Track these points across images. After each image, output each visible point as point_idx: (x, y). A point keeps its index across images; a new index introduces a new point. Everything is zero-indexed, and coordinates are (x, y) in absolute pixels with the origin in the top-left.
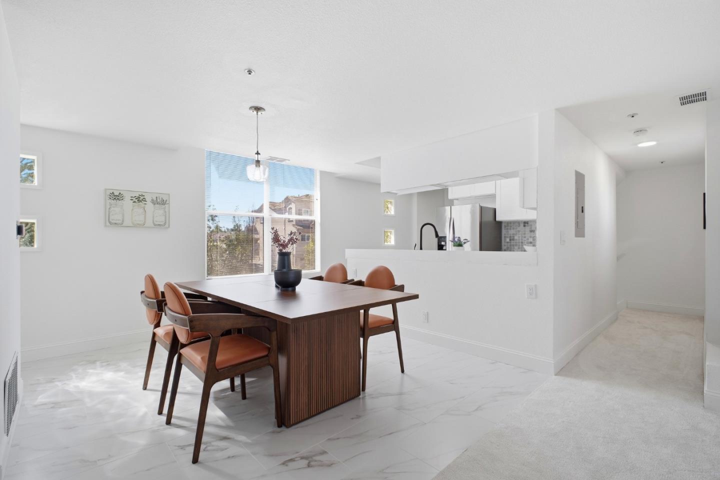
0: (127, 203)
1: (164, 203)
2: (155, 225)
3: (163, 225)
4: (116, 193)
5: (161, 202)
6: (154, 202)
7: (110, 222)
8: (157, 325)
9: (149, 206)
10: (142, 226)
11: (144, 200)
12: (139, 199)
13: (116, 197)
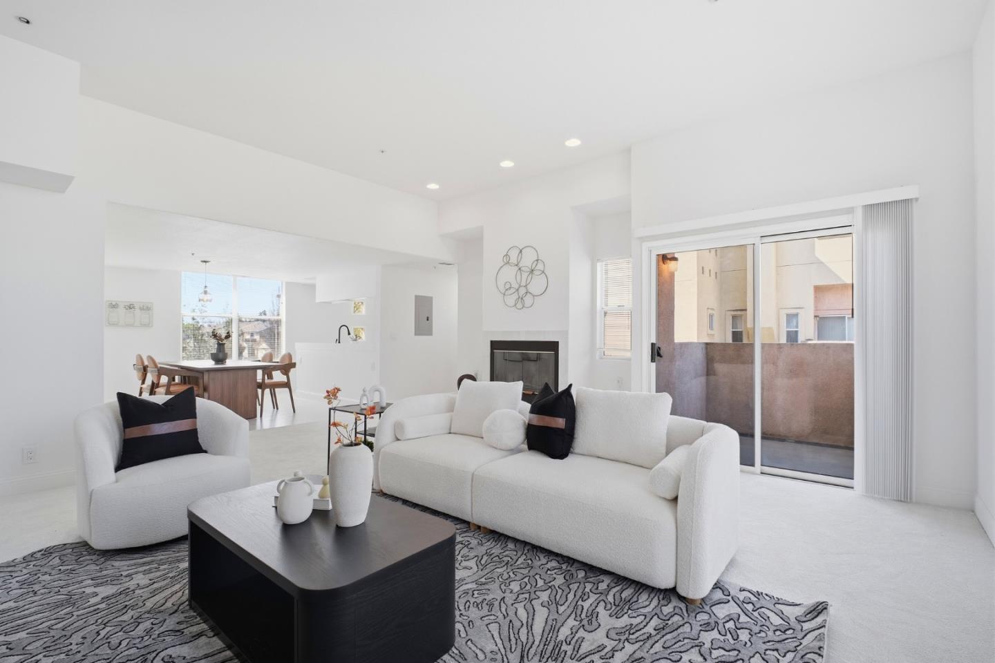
0: (121, 310)
1: (148, 309)
2: (141, 324)
3: (148, 325)
4: (114, 303)
5: (146, 309)
6: (142, 309)
7: (109, 323)
8: (143, 382)
9: (137, 311)
10: (132, 325)
11: (134, 308)
12: (130, 307)
13: (114, 306)
